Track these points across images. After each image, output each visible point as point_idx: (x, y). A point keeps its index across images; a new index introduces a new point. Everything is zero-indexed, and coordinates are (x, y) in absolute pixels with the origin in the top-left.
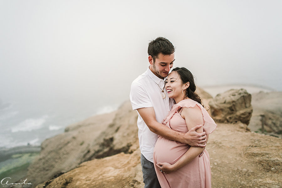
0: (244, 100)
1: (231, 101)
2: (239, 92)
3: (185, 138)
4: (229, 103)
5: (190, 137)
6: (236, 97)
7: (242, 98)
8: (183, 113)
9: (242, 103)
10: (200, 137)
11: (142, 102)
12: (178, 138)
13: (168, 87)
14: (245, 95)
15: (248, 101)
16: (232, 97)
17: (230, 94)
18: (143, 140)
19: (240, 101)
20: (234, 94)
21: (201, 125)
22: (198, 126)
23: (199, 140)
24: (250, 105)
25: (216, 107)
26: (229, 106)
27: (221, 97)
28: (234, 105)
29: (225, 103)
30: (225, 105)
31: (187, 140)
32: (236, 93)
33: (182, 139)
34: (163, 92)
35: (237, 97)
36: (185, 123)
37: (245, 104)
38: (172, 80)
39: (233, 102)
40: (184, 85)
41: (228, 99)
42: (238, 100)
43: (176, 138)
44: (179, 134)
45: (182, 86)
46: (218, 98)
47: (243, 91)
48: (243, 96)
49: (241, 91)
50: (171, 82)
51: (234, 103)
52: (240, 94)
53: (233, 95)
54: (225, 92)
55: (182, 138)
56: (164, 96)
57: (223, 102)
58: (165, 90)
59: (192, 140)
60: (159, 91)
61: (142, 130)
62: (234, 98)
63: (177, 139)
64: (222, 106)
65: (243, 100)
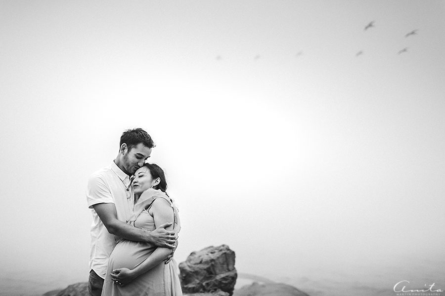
0: (227, 259)
1: (209, 259)
2: (220, 249)
3: (152, 235)
4: (206, 262)
5: (157, 235)
6: (215, 254)
7: (224, 255)
8: (151, 210)
9: (223, 264)
10: (169, 234)
11: (101, 197)
12: (143, 236)
13: (135, 182)
14: (228, 252)
15: (231, 262)
16: (210, 255)
17: (208, 252)
18: (95, 250)
19: (221, 260)
20: (213, 251)
21: (171, 223)
22: (169, 224)
23: (168, 238)
24: (234, 269)
25: (188, 269)
26: (206, 266)
27: (196, 256)
28: (212, 265)
29: (201, 263)
30: (201, 266)
31: (154, 237)
32: (216, 249)
33: (148, 237)
34: (128, 190)
35: (217, 254)
36: (153, 221)
37: (228, 265)
38: (141, 174)
39: (212, 260)
40: (154, 181)
41: (206, 258)
42: (218, 258)
43: (140, 236)
44: (145, 232)
45: (151, 182)
46: (192, 257)
47: (225, 247)
48: (225, 253)
49: (222, 248)
50: (139, 177)
51: (213, 263)
52: (221, 250)
53: (212, 253)
54: (202, 250)
55: (148, 235)
56: (129, 196)
57: (198, 261)
58: (130, 189)
59: (160, 237)
60: (123, 189)
61: (95, 237)
62: (212, 256)
63: (141, 238)
64: (197, 267)
65: (225, 259)
